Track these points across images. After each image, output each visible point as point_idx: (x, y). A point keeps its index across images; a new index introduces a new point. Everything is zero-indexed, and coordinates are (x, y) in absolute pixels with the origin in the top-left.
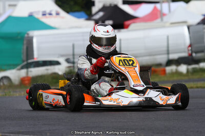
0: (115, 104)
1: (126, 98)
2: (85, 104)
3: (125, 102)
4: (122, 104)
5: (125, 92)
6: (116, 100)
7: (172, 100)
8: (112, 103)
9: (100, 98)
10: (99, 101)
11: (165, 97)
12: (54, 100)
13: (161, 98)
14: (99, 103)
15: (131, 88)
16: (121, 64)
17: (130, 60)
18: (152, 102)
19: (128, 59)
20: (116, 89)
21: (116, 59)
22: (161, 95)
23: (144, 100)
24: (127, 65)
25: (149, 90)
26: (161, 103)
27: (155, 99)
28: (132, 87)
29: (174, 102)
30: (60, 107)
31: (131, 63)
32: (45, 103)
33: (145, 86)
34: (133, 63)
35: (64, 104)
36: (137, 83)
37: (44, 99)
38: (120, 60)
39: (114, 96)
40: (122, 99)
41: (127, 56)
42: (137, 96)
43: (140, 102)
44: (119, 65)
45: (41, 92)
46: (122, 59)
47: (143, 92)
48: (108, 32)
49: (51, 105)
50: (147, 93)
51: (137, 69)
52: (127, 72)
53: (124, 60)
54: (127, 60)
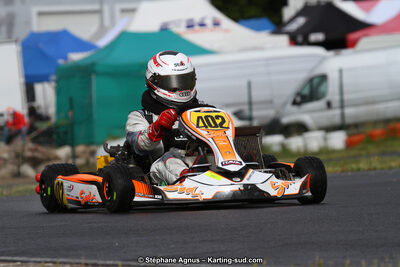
0: (189, 197)
1: (209, 186)
2: (136, 199)
3: (207, 194)
4: (202, 198)
5: (208, 176)
6: (191, 190)
7: (294, 187)
8: (183, 196)
9: (162, 188)
10: (159, 192)
11: (280, 182)
12: (82, 193)
13: (273, 185)
14: (160, 197)
15: (218, 168)
16: (201, 124)
17: (217, 117)
18: (257, 193)
19: (214, 115)
20: (192, 170)
21: (191, 116)
22: (274, 179)
23: (242, 188)
24: (211, 126)
25: (251, 171)
26: (273, 193)
27: (261, 187)
28: (220, 165)
29: (297, 192)
30: (93, 206)
31: (218, 121)
32: (69, 200)
33: (244, 164)
34: (223, 121)
35: (100, 200)
36: (229, 158)
37: (66, 192)
38: (198, 118)
39: (188, 183)
40: (201, 188)
41: (211, 109)
42: (229, 182)
43: (234, 193)
44: (198, 126)
45: (60, 179)
46: (203, 115)
47: (241, 174)
48: (182, 64)
49: (78, 203)
50: (247, 176)
51: (230, 133)
52: (210, 139)
53: (206, 117)
54: (212, 117)
